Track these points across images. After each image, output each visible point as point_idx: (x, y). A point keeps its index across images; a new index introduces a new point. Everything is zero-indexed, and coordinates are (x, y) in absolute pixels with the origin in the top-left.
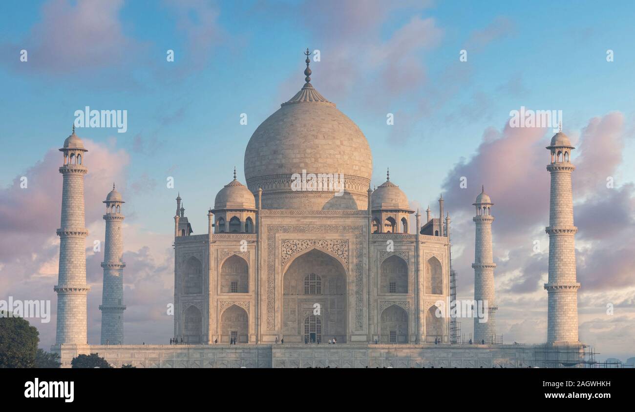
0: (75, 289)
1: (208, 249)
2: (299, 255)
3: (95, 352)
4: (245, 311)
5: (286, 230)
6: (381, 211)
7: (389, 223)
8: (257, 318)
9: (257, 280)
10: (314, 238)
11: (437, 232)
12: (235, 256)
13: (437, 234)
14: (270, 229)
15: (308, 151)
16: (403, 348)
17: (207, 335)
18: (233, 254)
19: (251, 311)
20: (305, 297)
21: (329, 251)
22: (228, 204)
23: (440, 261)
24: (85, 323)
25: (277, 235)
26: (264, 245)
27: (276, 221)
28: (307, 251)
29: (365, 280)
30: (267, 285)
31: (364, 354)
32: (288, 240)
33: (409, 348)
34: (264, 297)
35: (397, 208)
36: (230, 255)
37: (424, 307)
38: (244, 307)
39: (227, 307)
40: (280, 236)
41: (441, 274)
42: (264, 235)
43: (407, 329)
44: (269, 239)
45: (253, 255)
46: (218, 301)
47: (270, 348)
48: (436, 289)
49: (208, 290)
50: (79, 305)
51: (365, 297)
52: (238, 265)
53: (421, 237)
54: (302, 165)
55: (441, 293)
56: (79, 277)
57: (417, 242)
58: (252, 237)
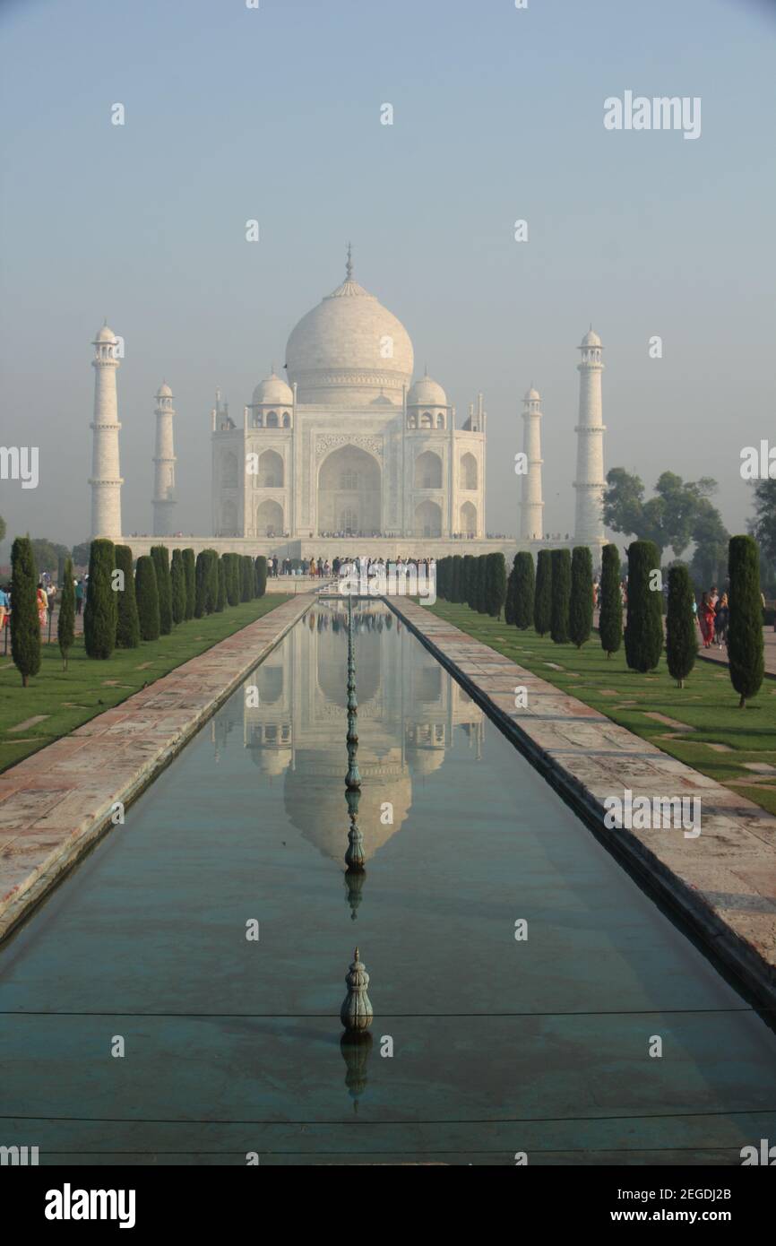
0: (108, 482)
1: (243, 444)
2: (333, 450)
3: (127, 544)
4: (279, 505)
5: (320, 425)
6: (417, 407)
7: (428, 419)
8: (292, 513)
9: (292, 475)
10: (349, 433)
11: (475, 428)
12: (269, 450)
13: (475, 430)
14: (306, 424)
15: (347, 345)
16: (431, 543)
17: (243, 529)
18: (268, 448)
19: (286, 504)
20: (341, 491)
21: (363, 446)
22: (265, 399)
23: (475, 456)
24: (119, 515)
25: (312, 430)
26: (299, 439)
27: (311, 416)
28: (342, 445)
29: (399, 475)
30: (301, 479)
31: (392, 548)
32: (324, 435)
33: (438, 543)
34: (299, 492)
35: (432, 404)
36: (265, 450)
37: (458, 503)
38: (280, 502)
39: (263, 501)
40: (315, 431)
41: (476, 470)
42: (299, 430)
43: (440, 525)
44: (304, 434)
45: (287, 450)
46: (254, 495)
47: (299, 542)
48: (471, 485)
49: (243, 485)
50: (112, 500)
51: (399, 492)
52: (272, 460)
53: (456, 433)
54: (340, 360)
55: (476, 488)
56: (112, 469)
57: (451, 438)
58: (287, 432)
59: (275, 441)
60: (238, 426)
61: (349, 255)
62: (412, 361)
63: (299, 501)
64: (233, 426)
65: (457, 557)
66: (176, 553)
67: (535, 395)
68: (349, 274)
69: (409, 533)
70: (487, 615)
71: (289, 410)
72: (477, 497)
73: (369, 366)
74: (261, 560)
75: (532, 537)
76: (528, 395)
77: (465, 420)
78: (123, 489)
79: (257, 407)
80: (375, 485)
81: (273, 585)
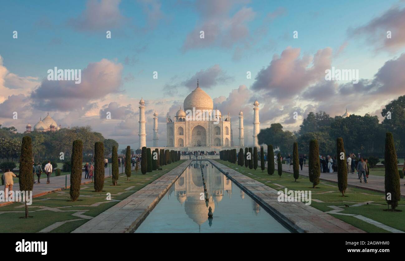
0: (143, 135)
1: (174, 126)
2: (195, 126)
8: (186, 141)
9: (185, 132)
10: (199, 122)
12: (180, 127)
13: (228, 121)
16: (218, 147)
17: (174, 145)
20: (197, 136)
21: (202, 125)
22: (179, 115)
23: (228, 127)
28: (197, 125)
29: (210, 132)
30: (188, 133)
32: (193, 123)
34: (187, 136)
37: (224, 138)
38: (183, 139)
39: (179, 139)
40: (191, 122)
41: (228, 130)
43: (220, 143)
44: (188, 123)
45: (184, 127)
46: (177, 137)
47: (187, 148)
48: (227, 134)
49: (174, 135)
50: (144, 139)
51: (211, 136)
52: (181, 129)
53: (224, 122)
54: (196, 106)
55: (228, 135)
56: (144, 132)
57: (222, 123)
58: (184, 122)
59: (182, 124)
60: (173, 122)
61: (198, 81)
62: (213, 106)
63: (187, 138)
64: (172, 121)
65: (225, 150)
66: (161, 150)
67: (242, 113)
68: (198, 86)
69: (213, 145)
70: (233, 163)
71: (184, 117)
72: (229, 137)
73: (203, 107)
74: (179, 152)
75: (242, 146)
76: (240, 113)
77: (226, 119)
78: (146, 136)
79: (177, 117)
80: (205, 134)
81: (182, 158)
